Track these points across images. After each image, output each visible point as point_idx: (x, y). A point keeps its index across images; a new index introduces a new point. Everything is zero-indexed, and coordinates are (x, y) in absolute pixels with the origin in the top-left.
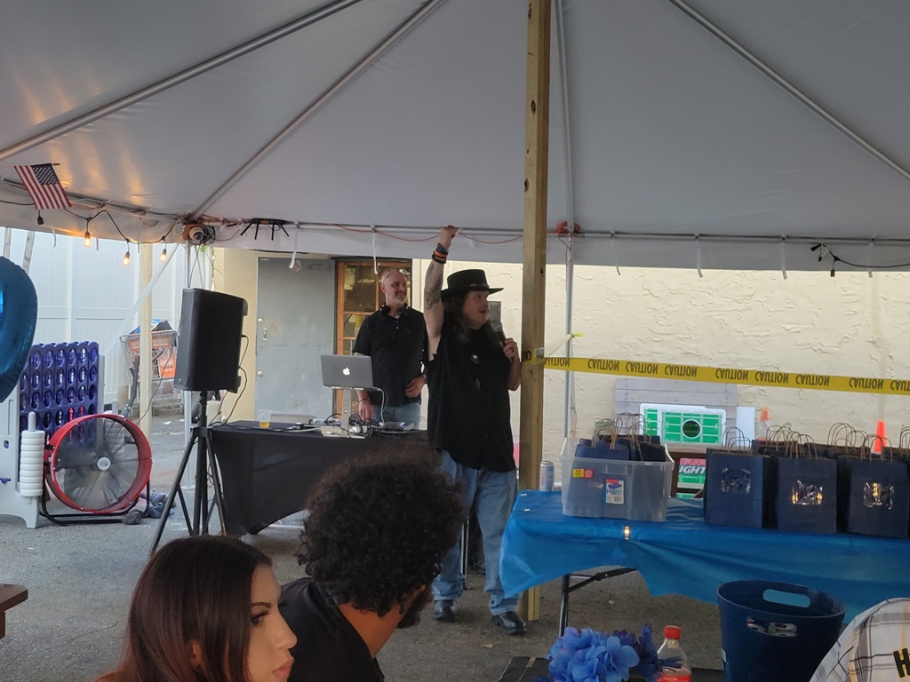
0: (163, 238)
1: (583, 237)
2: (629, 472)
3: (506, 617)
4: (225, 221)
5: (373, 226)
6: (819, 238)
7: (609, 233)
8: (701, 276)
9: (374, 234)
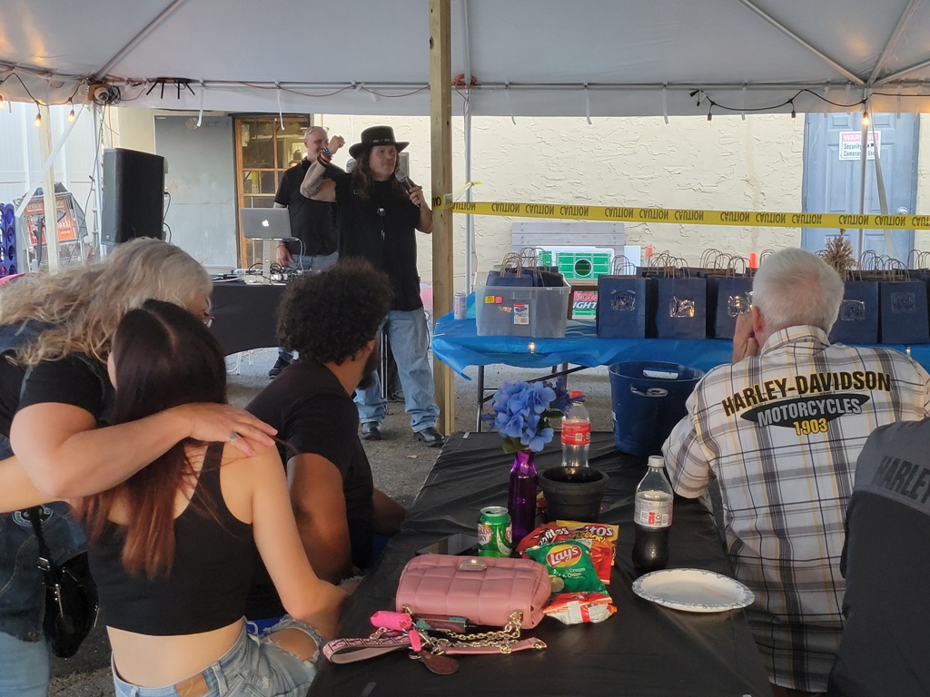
0: (70, 99)
1: (480, 88)
2: (533, 297)
3: (426, 433)
4: (129, 81)
5: (277, 83)
6: (697, 85)
7: (503, 84)
8: (590, 123)
9: (278, 91)
